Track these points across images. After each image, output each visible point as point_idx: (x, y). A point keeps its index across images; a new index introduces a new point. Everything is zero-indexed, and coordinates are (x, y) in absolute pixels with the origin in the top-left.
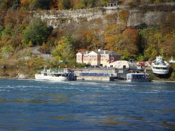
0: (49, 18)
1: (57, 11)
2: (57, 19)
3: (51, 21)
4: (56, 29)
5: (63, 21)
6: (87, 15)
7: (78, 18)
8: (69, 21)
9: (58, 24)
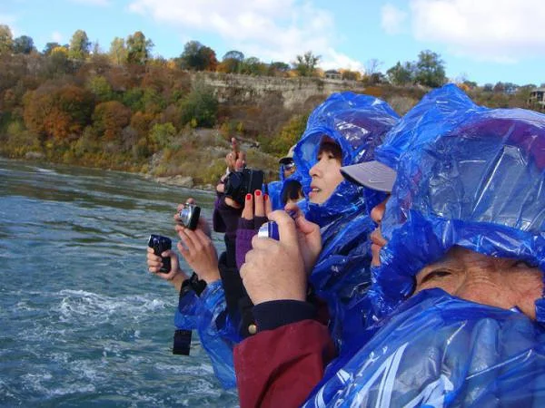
0: (212, 84)
1: (229, 75)
2: (227, 89)
3: (216, 90)
4: (222, 103)
5: (237, 91)
6: (282, 87)
7: (265, 90)
8: (248, 94)
9: (227, 96)
